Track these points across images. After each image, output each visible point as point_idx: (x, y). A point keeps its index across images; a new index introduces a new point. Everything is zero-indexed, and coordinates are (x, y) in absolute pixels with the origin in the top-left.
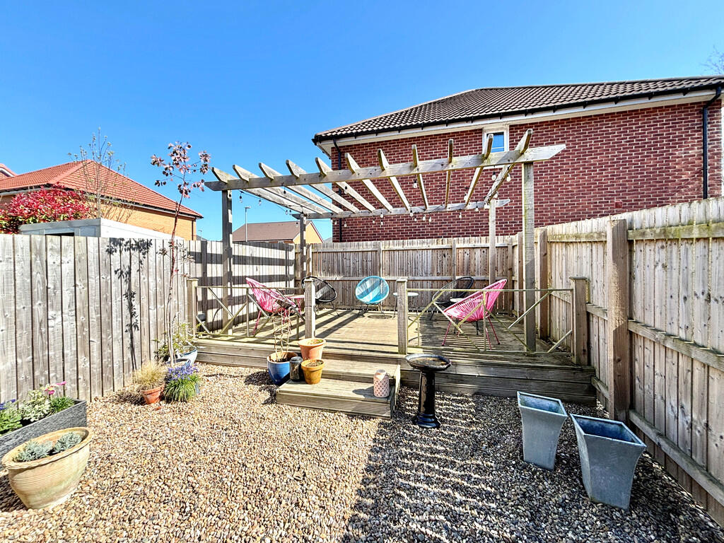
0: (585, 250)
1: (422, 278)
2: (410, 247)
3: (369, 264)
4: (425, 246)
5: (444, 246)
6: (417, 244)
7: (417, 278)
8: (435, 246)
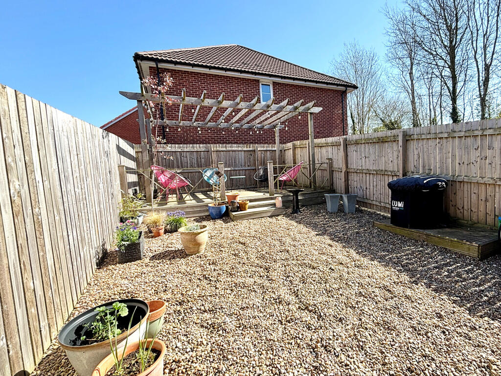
0: (330, 149)
1: (239, 169)
2: (230, 149)
3: (203, 160)
4: (240, 149)
5: (251, 149)
6: (235, 147)
7: (236, 169)
8: (245, 149)
